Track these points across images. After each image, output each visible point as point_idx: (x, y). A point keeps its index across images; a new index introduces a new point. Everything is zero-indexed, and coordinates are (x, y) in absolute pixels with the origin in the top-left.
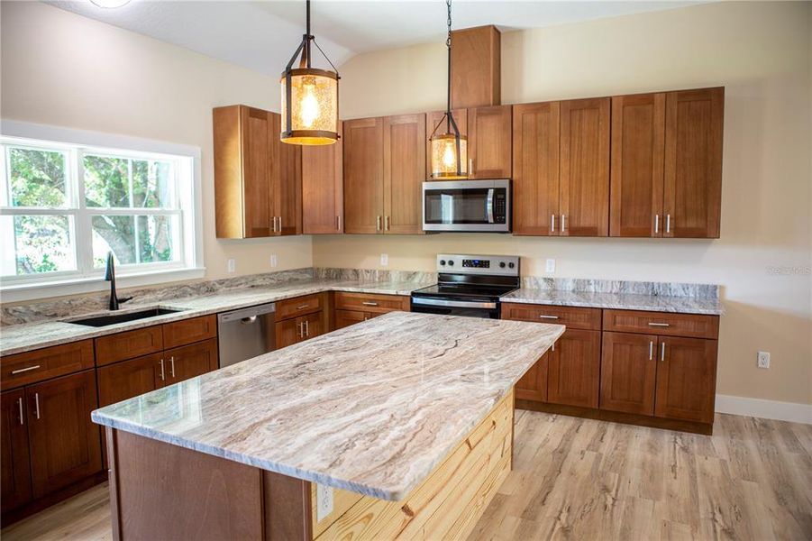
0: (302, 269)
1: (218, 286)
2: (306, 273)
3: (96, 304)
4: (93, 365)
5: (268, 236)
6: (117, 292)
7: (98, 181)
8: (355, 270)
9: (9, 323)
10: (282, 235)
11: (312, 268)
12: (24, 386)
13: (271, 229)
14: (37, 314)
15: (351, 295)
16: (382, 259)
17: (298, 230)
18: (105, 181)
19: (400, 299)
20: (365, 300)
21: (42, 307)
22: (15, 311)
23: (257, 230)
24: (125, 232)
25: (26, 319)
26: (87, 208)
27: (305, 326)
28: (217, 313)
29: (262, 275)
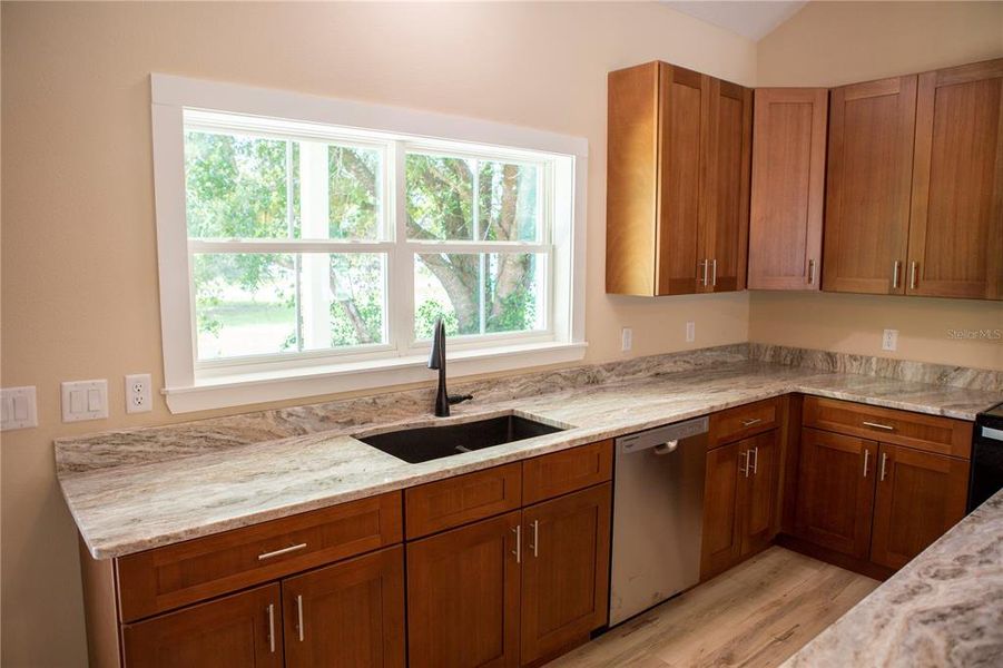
0: (733, 346)
1: (605, 374)
2: (738, 352)
3: (415, 403)
4: (402, 539)
5: (694, 292)
6: (447, 382)
7: (434, 206)
8: (829, 354)
9: (279, 433)
10: (715, 291)
11: (747, 345)
12: (280, 580)
13: (698, 280)
14: (324, 419)
15: (837, 405)
16: (885, 336)
17: (740, 283)
18: (441, 206)
19: (951, 424)
20: (868, 417)
21: (331, 408)
22: (290, 415)
23: (678, 281)
24: (462, 269)
25: (307, 427)
26: (409, 241)
27: (752, 455)
28: (614, 439)
29: (672, 356)
